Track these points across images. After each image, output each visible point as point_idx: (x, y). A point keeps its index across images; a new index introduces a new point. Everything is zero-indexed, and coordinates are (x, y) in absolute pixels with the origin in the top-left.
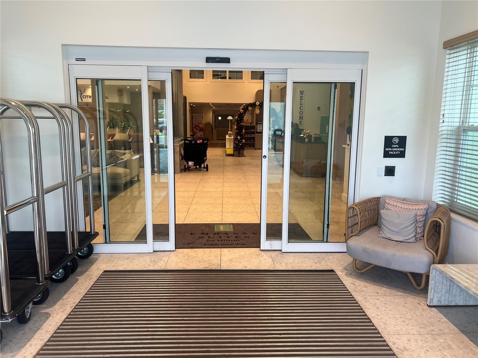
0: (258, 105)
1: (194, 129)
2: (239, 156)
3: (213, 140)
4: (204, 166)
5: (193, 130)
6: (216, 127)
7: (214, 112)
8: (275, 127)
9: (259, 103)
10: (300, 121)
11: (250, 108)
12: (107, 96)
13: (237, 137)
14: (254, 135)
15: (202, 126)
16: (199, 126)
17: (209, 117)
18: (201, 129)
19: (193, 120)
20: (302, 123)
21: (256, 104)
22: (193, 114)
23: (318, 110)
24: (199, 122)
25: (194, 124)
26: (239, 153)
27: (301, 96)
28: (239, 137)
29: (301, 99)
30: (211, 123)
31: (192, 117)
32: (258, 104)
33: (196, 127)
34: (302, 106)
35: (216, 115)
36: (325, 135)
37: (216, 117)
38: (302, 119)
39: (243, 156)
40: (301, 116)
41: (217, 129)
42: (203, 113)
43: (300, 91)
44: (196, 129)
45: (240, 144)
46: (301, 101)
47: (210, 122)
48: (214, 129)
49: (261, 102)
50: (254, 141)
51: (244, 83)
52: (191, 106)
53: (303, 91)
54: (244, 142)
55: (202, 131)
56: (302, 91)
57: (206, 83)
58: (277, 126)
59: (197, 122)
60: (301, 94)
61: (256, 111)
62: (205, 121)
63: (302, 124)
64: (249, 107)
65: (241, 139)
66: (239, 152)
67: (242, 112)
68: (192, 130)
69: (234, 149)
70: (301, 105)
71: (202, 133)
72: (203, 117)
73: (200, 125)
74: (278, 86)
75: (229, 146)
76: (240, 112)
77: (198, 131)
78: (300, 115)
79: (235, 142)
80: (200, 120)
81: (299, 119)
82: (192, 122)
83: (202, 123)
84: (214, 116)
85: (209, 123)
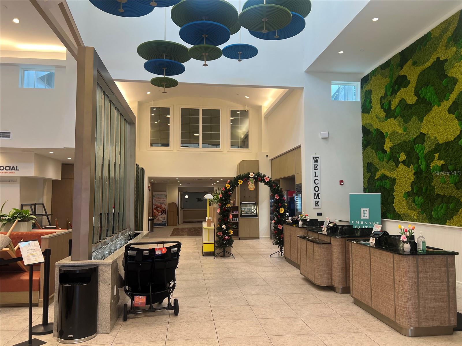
0: (252, 177)
1: (155, 211)
2: (224, 256)
3: (178, 224)
4: (169, 304)
5: (153, 212)
6: (183, 208)
7: (180, 189)
8: (280, 210)
9: (254, 175)
10: (316, 201)
11: (240, 182)
12: (17, 167)
13: (221, 226)
14: (237, 219)
15: (166, 207)
16: (161, 208)
17: (174, 196)
18: (164, 211)
19: (154, 200)
20: (318, 203)
21: (250, 175)
22: (154, 193)
23: (341, 184)
24: (162, 202)
25: (155, 205)
26: (224, 251)
27: (315, 165)
28: (224, 226)
29: (315, 169)
30: (177, 203)
31: (152, 197)
32: (252, 175)
33: (157, 208)
34: (318, 180)
35: (182, 192)
36: (360, 223)
37: (182, 196)
38: (319, 198)
39: (230, 256)
40: (317, 193)
41: (184, 209)
42: (167, 191)
43: (314, 158)
44: (157, 211)
45: (227, 238)
46: (315, 172)
47: (175, 202)
48: (180, 210)
49: (256, 173)
50: (238, 228)
51: (222, 153)
52: (150, 182)
53: (318, 158)
54: (232, 233)
55: (165, 213)
56: (316, 158)
57: (172, 152)
58: (283, 208)
59: (159, 202)
60: (315, 162)
61: (249, 186)
62: (168, 201)
63: (318, 206)
64: (239, 180)
65: (228, 229)
66: (224, 249)
67: (228, 188)
68: (151, 212)
69: (216, 245)
70: (316, 178)
71: (164, 216)
72: (166, 196)
73: (163, 206)
74: (267, 156)
75: (207, 240)
76: (226, 188)
77: (160, 214)
78: (315, 192)
79: (218, 234)
80: (163, 199)
81: (315, 199)
82: (152, 202)
83: (165, 203)
84: (181, 194)
85: (174, 204)
